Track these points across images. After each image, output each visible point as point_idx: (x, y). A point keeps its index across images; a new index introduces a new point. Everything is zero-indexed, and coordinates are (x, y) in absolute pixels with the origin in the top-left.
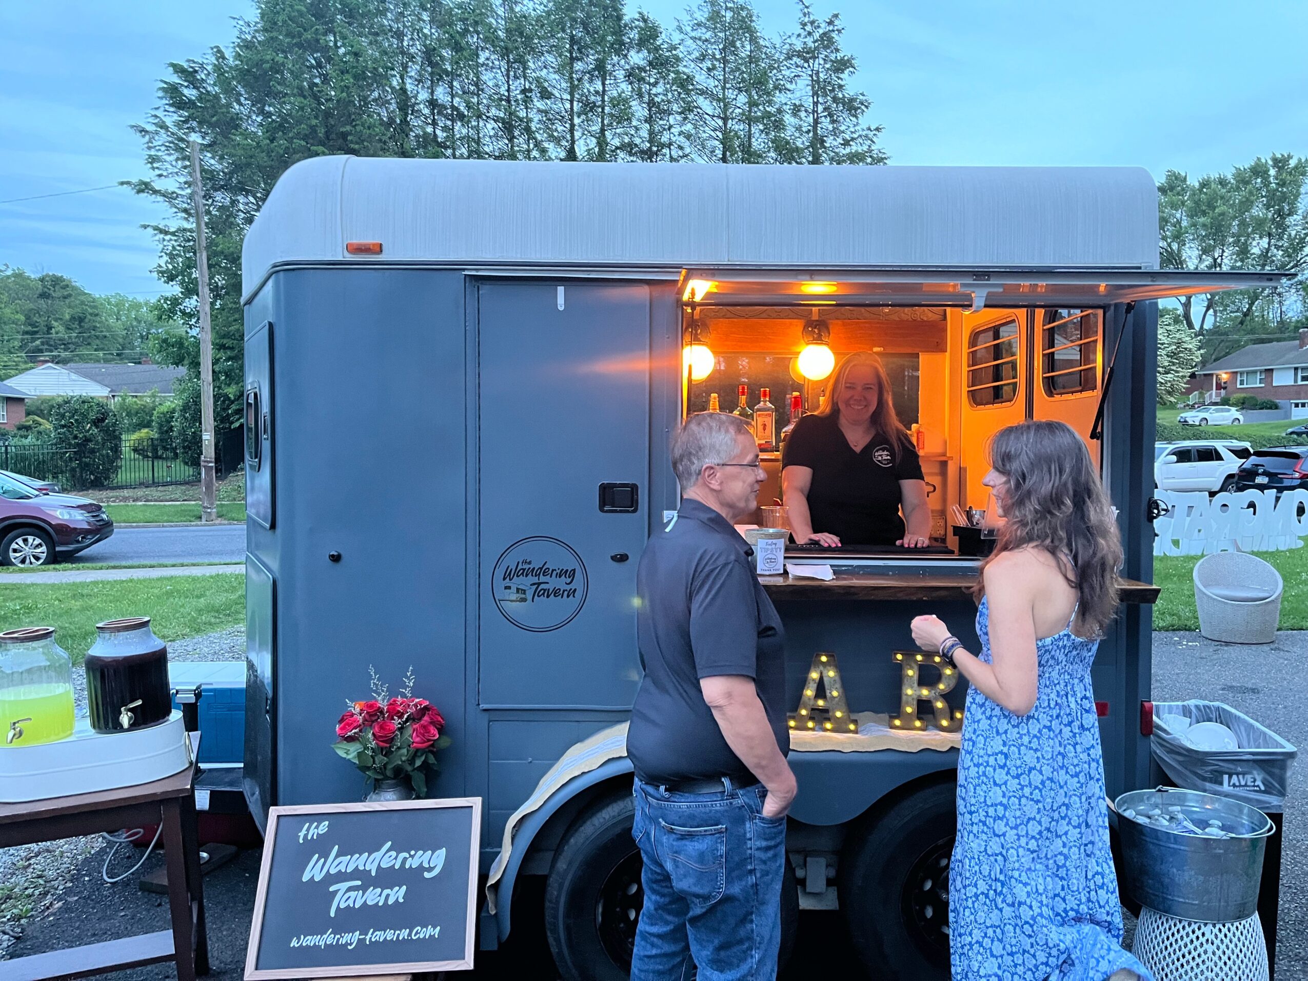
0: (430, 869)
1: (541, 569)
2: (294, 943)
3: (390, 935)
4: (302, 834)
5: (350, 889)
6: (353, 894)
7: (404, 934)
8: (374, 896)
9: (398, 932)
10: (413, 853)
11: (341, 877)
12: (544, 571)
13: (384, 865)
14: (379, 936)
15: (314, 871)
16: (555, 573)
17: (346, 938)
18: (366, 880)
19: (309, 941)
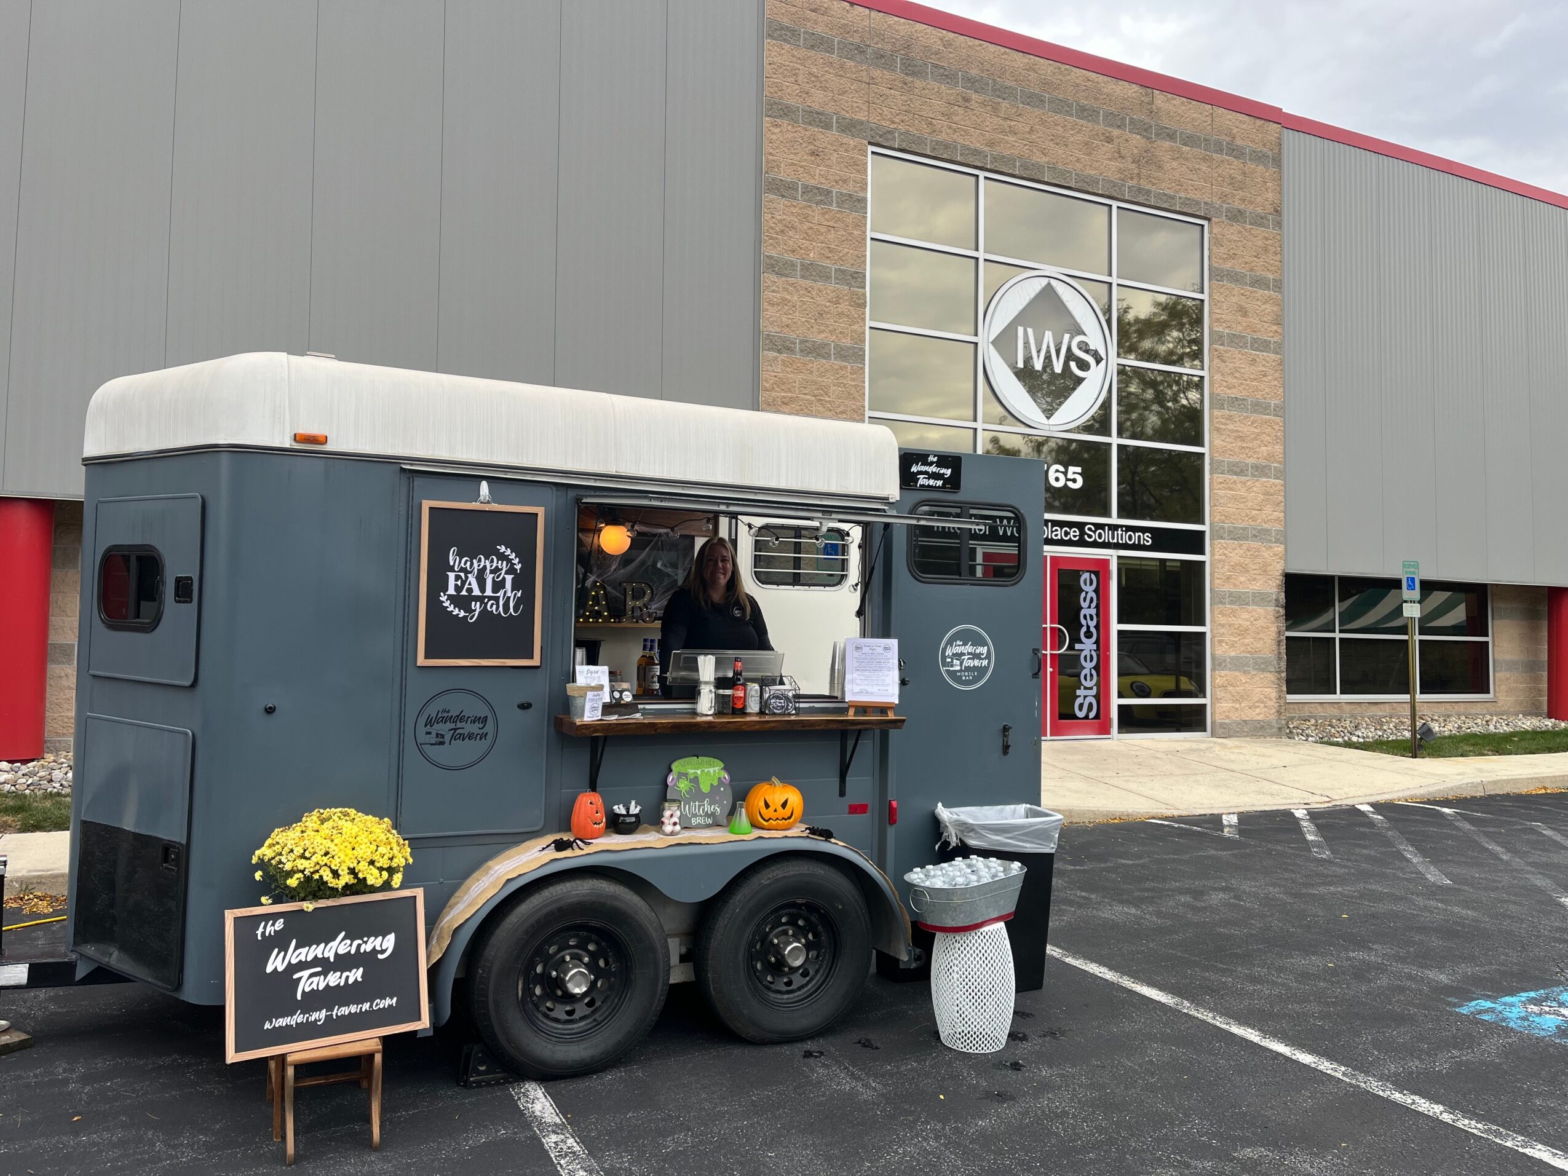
0: (383, 952)
1: (458, 716)
2: (267, 1026)
3: (353, 1009)
4: (259, 932)
5: (312, 975)
6: (315, 979)
7: (366, 1006)
8: (334, 979)
9: (360, 1006)
10: (365, 939)
11: (302, 966)
12: (460, 718)
13: (341, 951)
14: (345, 1011)
15: (276, 963)
16: (470, 720)
17: (315, 1016)
18: (325, 966)
19: (282, 1022)
